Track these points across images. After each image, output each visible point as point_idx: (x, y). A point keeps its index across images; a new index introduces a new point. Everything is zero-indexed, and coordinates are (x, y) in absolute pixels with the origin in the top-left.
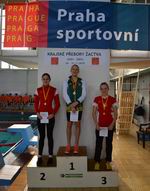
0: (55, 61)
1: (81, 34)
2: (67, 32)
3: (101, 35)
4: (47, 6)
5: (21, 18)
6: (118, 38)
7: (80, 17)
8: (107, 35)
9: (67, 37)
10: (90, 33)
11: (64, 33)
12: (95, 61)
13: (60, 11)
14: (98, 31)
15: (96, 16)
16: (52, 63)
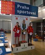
0: (17, 19)
1: (23, 12)
2: (20, 11)
3: (28, 13)
4: (15, 3)
5: (7, 5)
6: (32, 14)
7: (23, 8)
8: (29, 13)
9: (20, 12)
10: (26, 12)
11: (19, 11)
12: (27, 19)
13: (18, 5)
14: (27, 12)
15: (27, 8)
16: (16, 19)
